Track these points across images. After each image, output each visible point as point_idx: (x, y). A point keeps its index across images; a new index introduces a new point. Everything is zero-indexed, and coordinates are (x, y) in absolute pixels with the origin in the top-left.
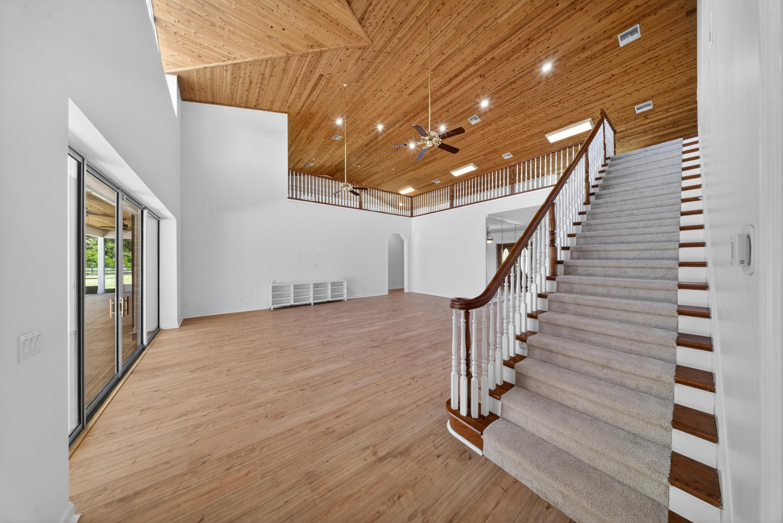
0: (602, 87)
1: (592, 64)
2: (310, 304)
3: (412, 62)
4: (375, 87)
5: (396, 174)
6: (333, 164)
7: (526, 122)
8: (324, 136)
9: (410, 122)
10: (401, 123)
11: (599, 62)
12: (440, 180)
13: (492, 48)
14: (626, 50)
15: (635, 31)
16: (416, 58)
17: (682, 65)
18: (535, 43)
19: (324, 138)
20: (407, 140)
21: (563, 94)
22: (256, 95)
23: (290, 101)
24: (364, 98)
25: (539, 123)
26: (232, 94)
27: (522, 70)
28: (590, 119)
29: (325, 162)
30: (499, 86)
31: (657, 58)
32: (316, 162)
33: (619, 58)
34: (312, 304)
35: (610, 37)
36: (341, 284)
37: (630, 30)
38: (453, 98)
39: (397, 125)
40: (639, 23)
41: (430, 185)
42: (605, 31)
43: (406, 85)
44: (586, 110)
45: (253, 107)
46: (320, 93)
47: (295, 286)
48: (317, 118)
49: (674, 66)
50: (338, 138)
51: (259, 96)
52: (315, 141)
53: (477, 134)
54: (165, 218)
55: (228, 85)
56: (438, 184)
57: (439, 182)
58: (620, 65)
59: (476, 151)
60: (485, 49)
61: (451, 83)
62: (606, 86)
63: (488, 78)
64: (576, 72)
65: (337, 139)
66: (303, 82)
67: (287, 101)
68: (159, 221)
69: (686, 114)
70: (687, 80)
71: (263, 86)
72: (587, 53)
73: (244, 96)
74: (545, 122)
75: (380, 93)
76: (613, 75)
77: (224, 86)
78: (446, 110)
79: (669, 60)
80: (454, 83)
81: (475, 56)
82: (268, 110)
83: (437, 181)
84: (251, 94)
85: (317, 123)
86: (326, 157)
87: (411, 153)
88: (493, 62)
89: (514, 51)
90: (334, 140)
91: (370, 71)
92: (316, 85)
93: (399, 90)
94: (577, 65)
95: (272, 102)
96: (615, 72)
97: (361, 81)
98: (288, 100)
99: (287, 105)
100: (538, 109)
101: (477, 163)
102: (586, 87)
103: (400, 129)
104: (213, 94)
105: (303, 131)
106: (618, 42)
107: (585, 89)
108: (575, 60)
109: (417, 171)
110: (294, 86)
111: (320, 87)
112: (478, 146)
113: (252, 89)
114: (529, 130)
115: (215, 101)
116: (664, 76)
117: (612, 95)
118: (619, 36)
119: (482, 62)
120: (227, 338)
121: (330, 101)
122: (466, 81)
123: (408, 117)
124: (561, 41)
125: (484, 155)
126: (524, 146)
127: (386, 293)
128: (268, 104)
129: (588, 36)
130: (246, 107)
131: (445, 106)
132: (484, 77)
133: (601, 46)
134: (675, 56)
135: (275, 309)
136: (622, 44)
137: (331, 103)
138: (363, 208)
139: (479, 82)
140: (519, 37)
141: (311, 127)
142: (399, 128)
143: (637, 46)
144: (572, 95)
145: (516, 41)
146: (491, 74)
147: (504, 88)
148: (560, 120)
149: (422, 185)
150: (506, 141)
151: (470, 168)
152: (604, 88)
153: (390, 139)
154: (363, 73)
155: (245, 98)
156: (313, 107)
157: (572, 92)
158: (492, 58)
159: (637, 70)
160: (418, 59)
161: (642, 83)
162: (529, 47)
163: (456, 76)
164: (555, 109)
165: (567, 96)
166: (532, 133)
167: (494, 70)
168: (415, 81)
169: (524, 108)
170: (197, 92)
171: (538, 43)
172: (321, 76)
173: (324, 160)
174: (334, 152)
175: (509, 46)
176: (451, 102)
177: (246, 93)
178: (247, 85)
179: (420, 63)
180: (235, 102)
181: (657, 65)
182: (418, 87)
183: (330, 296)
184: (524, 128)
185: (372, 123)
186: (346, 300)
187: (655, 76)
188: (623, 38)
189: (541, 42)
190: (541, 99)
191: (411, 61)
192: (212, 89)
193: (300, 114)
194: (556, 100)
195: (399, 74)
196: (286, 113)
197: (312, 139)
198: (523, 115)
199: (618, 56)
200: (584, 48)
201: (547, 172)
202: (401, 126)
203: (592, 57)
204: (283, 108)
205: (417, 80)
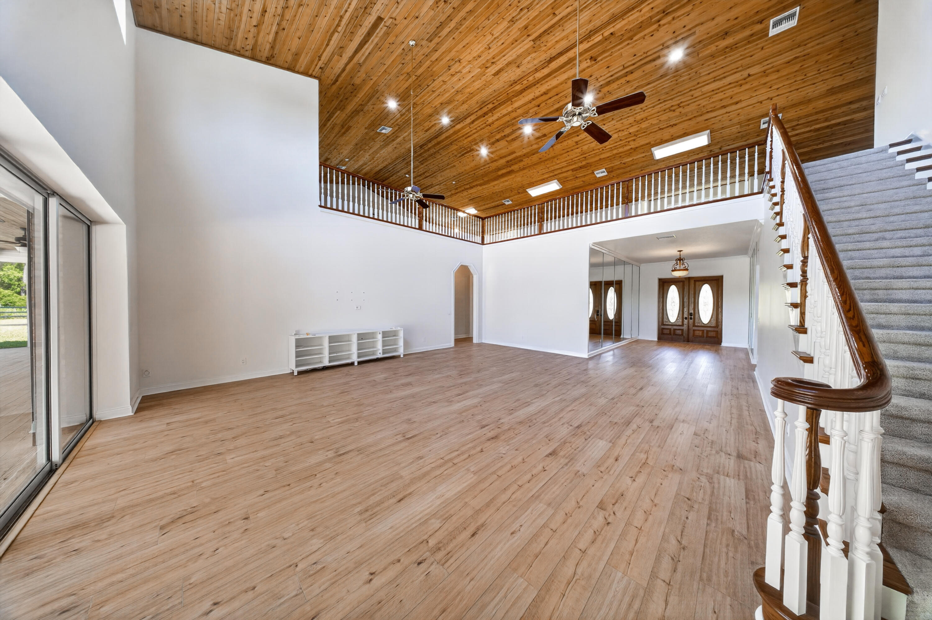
0: (733, 89)
1: (730, 56)
2: (352, 364)
3: (512, 21)
4: (453, 54)
5: (457, 189)
6: (371, 170)
7: (632, 130)
8: (366, 125)
9: (486, 117)
10: (473, 117)
11: (738, 55)
12: (512, 200)
13: (614, 19)
14: (774, 41)
15: (793, 15)
16: (519, 13)
17: (828, 70)
18: (669, 18)
19: (366, 128)
20: (477, 143)
21: (686, 95)
22: (271, 37)
23: (325, 57)
24: (434, 69)
25: (648, 132)
26: (231, 30)
27: (645, 55)
28: (708, 131)
29: (362, 166)
30: (612, 76)
31: (807, 56)
32: (349, 164)
33: (763, 52)
34: (356, 364)
35: (761, 22)
36: (394, 334)
37: (786, 14)
38: (548, 88)
39: (468, 121)
40: (800, 5)
41: (498, 206)
42: (758, 12)
43: (494, 58)
44: (707, 120)
45: (264, 59)
46: (372, 50)
47: (330, 337)
48: (361, 95)
49: (819, 70)
50: (387, 130)
51: (275, 40)
52: (353, 132)
53: (570, 142)
54: (101, 222)
55: (224, 9)
56: (508, 205)
57: (510, 202)
58: (760, 63)
59: (564, 164)
60: (605, 17)
61: (550, 65)
62: (737, 90)
63: (600, 63)
64: (709, 65)
65: (384, 131)
66: (350, 26)
67: (320, 57)
68: (89, 227)
69: (812, 134)
70: (828, 90)
71: (284, 23)
72: (729, 41)
73: (251, 36)
74: (655, 132)
75: (458, 64)
76: (749, 75)
77: (217, 10)
78: (537, 104)
79: (816, 62)
80: (554, 65)
81: (590, 27)
82: (288, 69)
83: (508, 201)
84: (261, 35)
85: (360, 103)
86: (365, 159)
87: (483, 160)
88: (612, 39)
89: (641, 27)
90: (380, 134)
91: (452, 24)
92: (369, 34)
93: (483, 64)
94: (712, 56)
95: (297, 55)
96: (752, 71)
97: (436, 40)
98: (321, 55)
99: (320, 64)
100: (653, 112)
101: (562, 181)
102: (714, 89)
103: (472, 126)
104: (195, 22)
105: (339, 112)
106: (769, 30)
107: (713, 91)
108: (712, 48)
109: (484, 187)
110: (335, 31)
111: (375, 39)
112: (568, 158)
113: (264, 26)
114: (634, 140)
115: (199, 38)
116: (804, 82)
117: (741, 101)
118: (772, 22)
119: (598, 38)
120: (228, 435)
121: (386, 66)
122: (571, 64)
123: (485, 109)
124: (702, 19)
125: (573, 170)
126: (623, 162)
127: (452, 344)
128: (289, 58)
129: (735, 17)
130: (253, 58)
131: (537, 98)
132: (595, 60)
133: (747, 32)
134: (825, 57)
135: (300, 373)
136: (772, 32)
137: (385, 71)
138: (424, 229)
139: (588, 67)
140: (651, 6)
141: (350, 108)
142: (470, 124)
143: (787, 38)
144: (696, 98)
145: (648, 11)
146: (607, 57)
147: (618, 79)
148: (673, 130)
149: (487, 206)
150: (604, 153)
151: (553, 186)
152: (735, 92)
153: (456, 140)
154: (442, 26)
155: (251, 41)
156: (359, 74)
157: (697, 93)
158: (612, 34)
159: (778, 71)
160: (521, 18)
161: (778, 89)
162: (662, 22)
163: (561, 54)
164: (671, 114)
165: (691, 98)
166: (637, 145)
167: (610, 52)
168: (508, 53)
169: (635, 110)
170: (164, 12)
171: (673, 19)
172: (380, 19)
173: (361, 163)
174: (376, 152)
175: (637, 19)
176: (545, 93)
177: (253, 30)
178: (256, 15)
179: (521, 24)
180: (235, 45)
181: (801, 66)
182: (509, 64)
183: (381, 351)
184: (629, 137)
185: (436, 112)
186: (402, 356)
187: (795, 81)
188: (775, 25)
189: (678, 17)
190: (658, 99)
191: (510, 18)
192: (194, 12)
193: (338, 83)
194: (675, 102)
195: (489, 38)
196: (315, 77)
197: (349, 128)
198: (631, 120)
199: (762, 49)
200: (726, 34)
201: (641, 197)
202: (473, 122)
203: (732, 48)
204: (312, 69)
205: (510, 53)
